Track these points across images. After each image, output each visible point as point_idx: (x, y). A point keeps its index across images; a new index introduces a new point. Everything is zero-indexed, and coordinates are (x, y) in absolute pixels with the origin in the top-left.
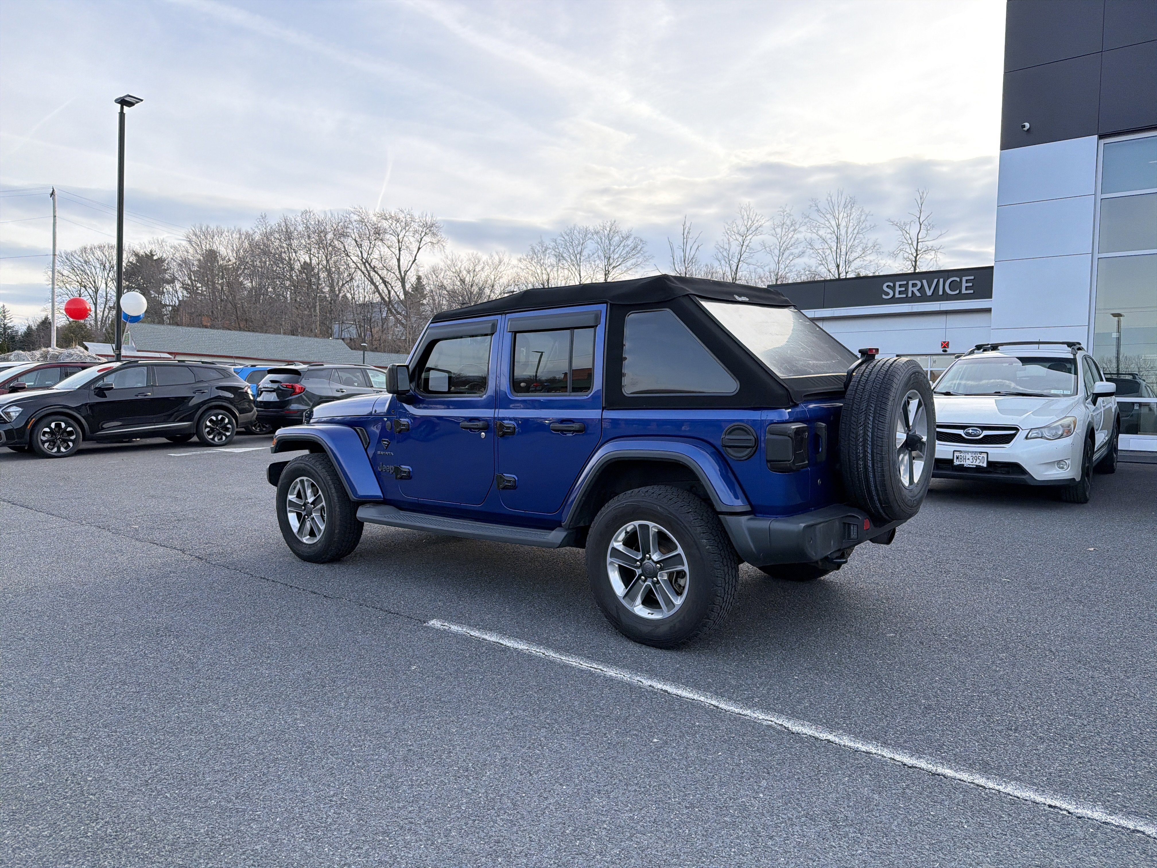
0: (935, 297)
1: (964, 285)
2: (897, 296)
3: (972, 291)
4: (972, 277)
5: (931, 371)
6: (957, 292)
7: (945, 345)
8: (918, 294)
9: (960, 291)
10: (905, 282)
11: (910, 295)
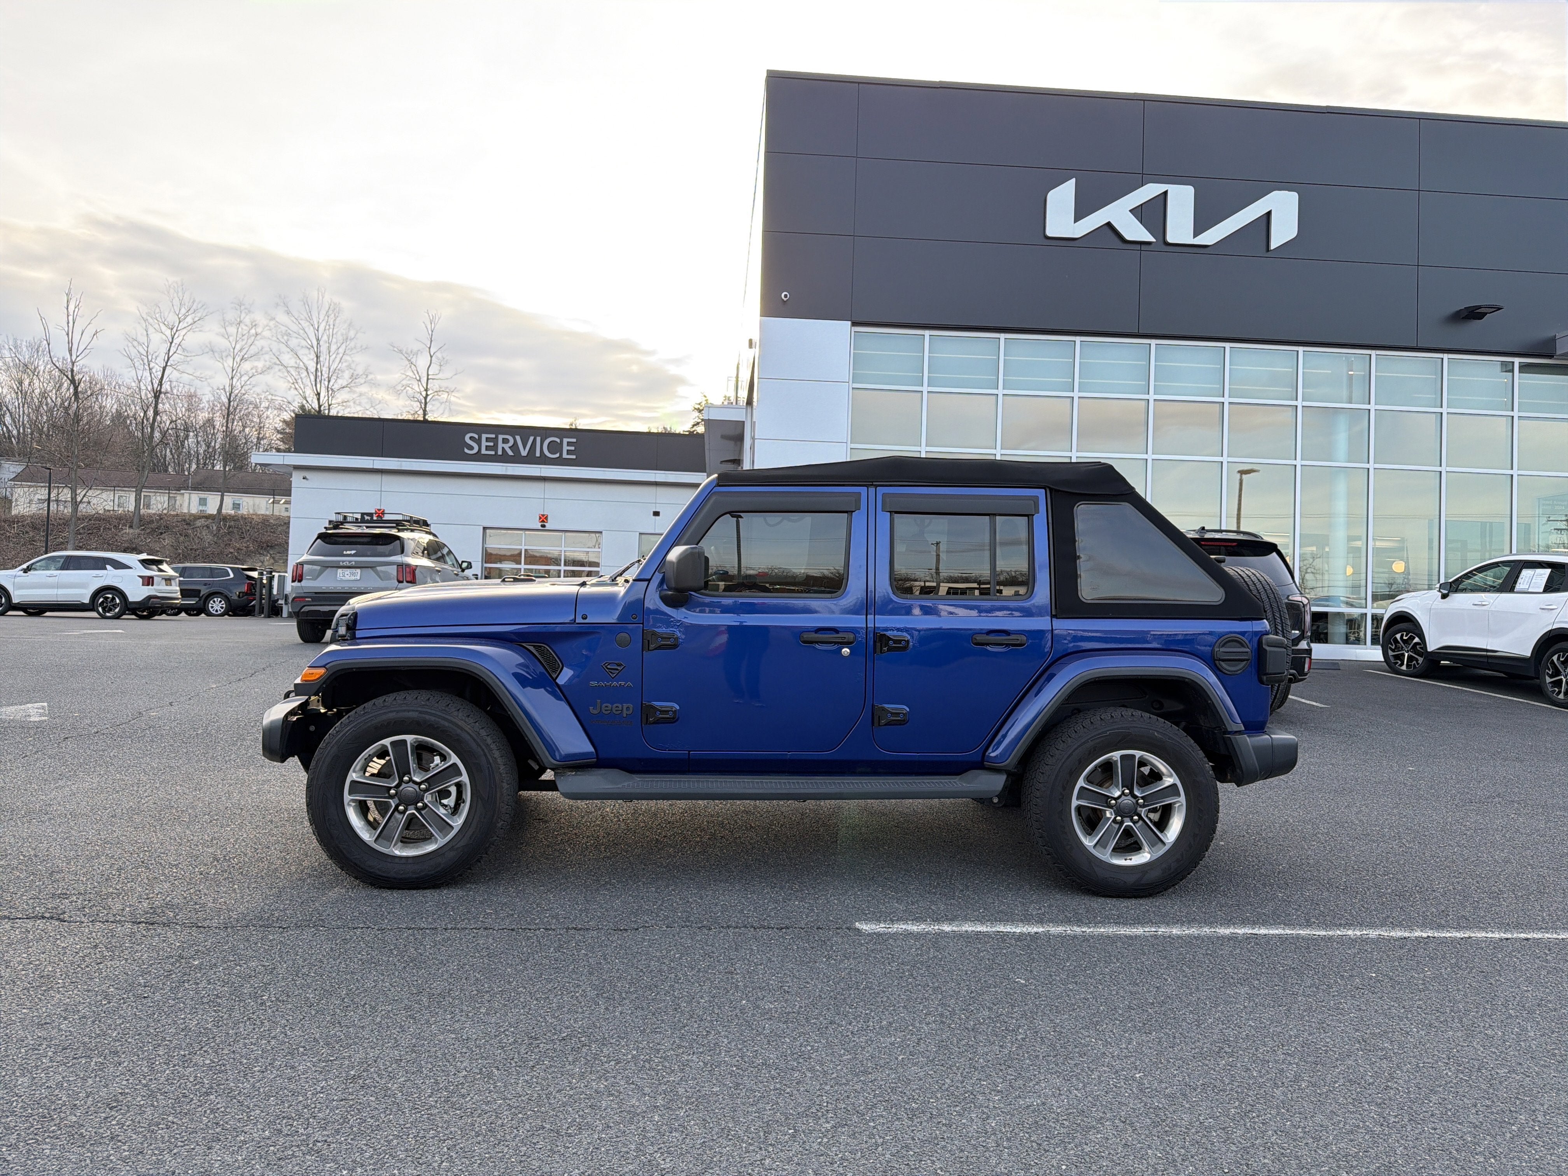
0: (531, 459)
1: (565, 448)
2: (484, 451)
3: (574, 457)
4: (574, 440)
5: (526, 550)
6: (557, 455)
7: (544, 519)
8: (510, 453)
9: (561, 455)
10: (493, 436)
11: (500, 452)
